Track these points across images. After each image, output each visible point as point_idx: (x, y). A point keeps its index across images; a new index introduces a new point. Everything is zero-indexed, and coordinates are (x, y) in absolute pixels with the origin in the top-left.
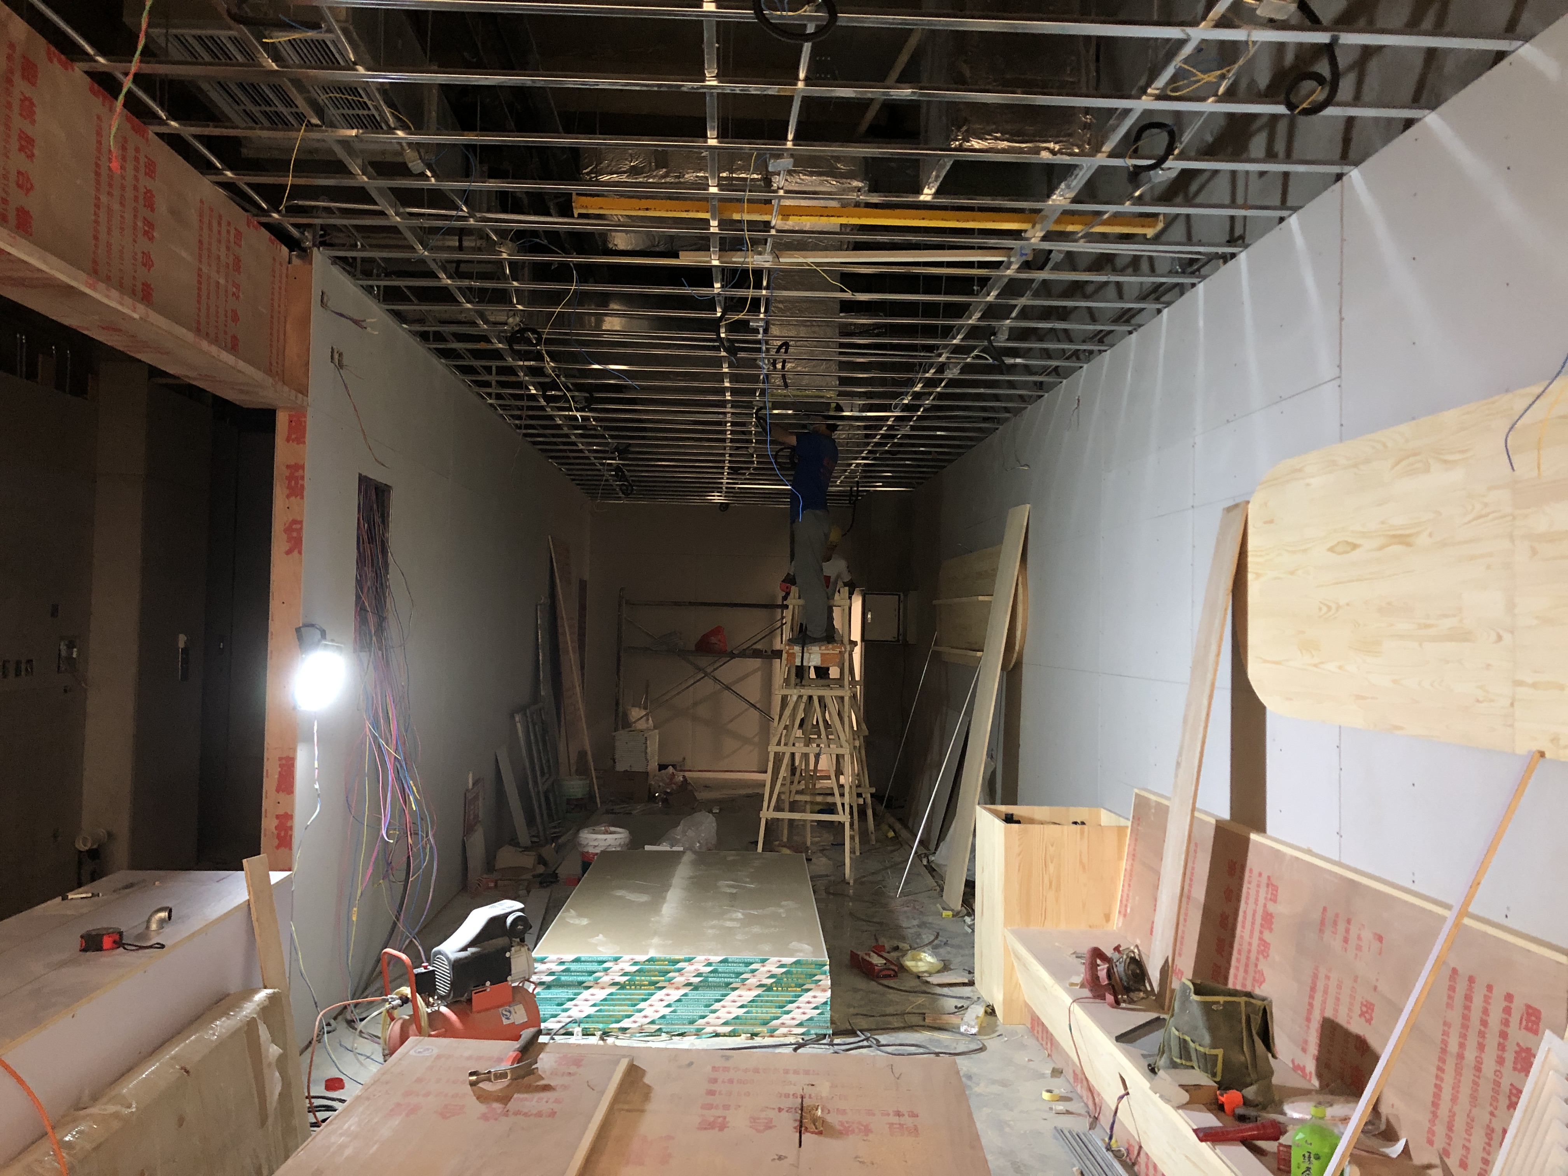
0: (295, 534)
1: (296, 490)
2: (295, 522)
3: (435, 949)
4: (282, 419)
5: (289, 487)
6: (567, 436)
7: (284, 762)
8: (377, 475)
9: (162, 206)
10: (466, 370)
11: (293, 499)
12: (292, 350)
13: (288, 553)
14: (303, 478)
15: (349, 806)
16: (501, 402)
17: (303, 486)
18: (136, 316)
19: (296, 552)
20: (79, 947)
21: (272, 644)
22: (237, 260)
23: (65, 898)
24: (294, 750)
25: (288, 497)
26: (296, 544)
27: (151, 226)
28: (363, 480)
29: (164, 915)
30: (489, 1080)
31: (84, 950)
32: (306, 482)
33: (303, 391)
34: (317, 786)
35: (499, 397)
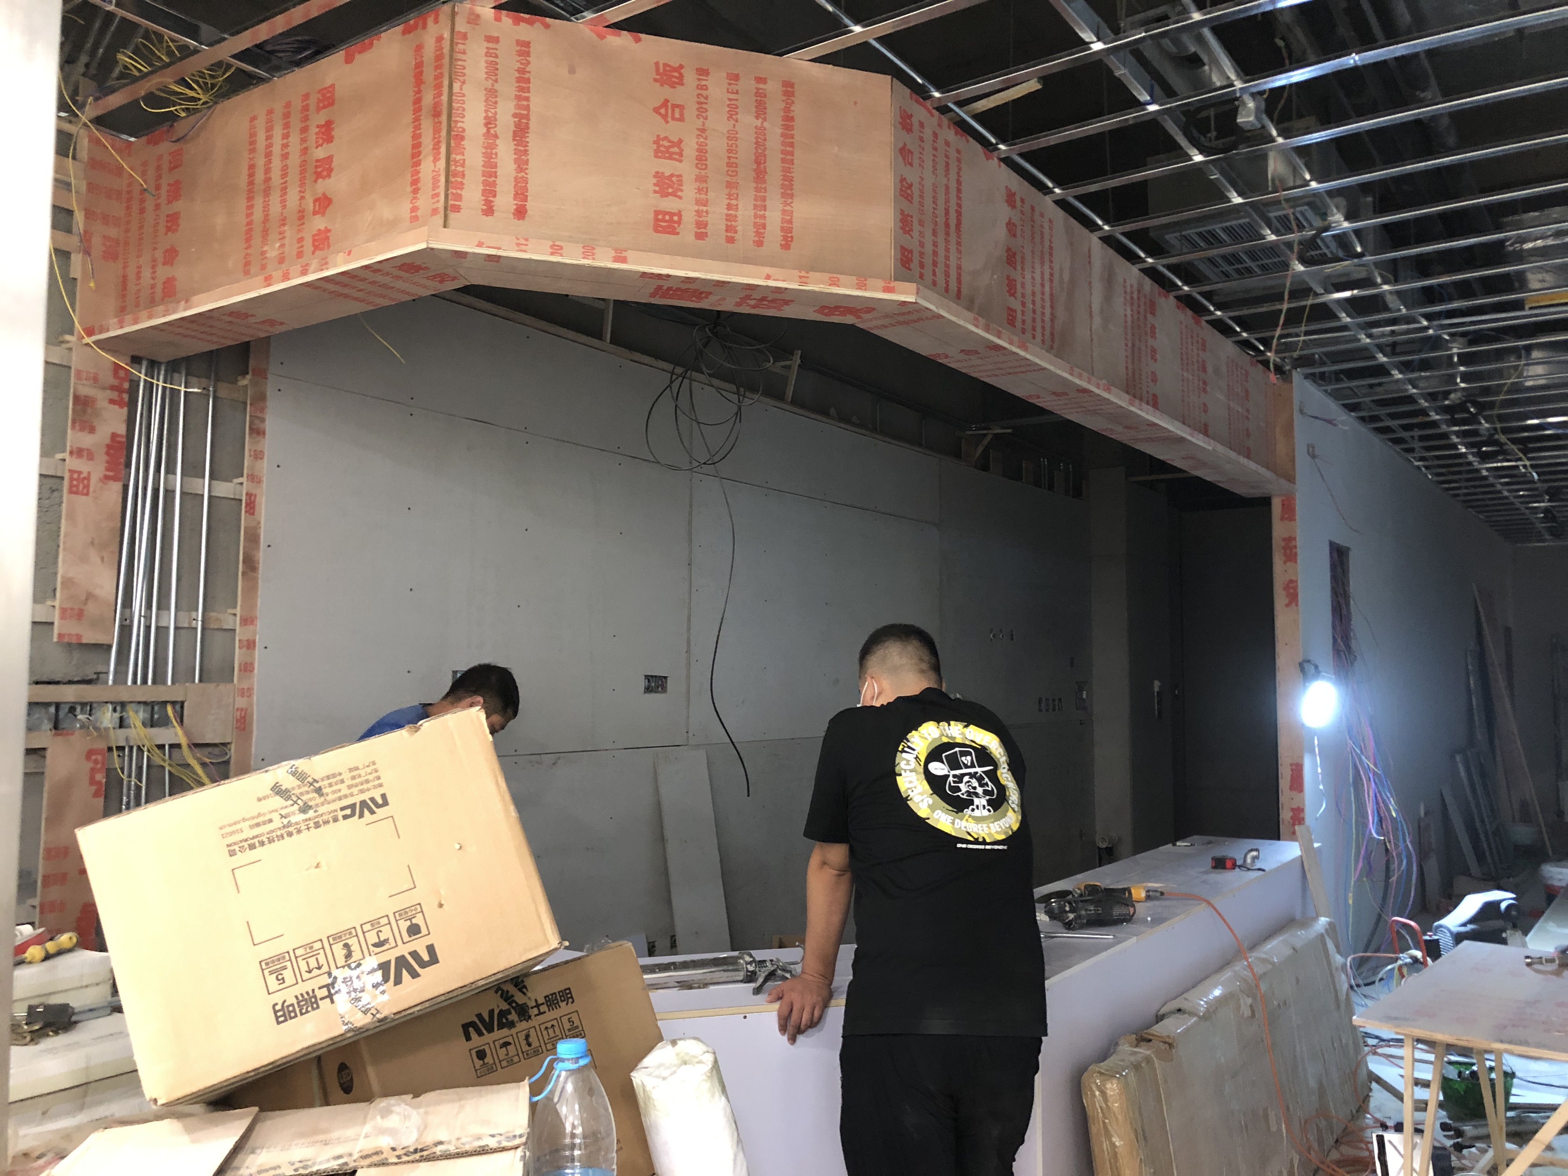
0: (1292, 591)
1: (1291, 556)
2: (1291, 581)
3: (1436, 924)
4: (1276, 505)
5: (1285, 555)
6: (1493, 485)
7: (1294, 767)
8: (1340, 541)
9: (1210, 369)
10: (1397, 441)
11: (1288, 564)
12: (1281, 448)
13: (1287, 605)
14: (1295, 547)
15: (1339, 811)
16: (1426, 463)
17: (1296, 554)
18: (1210, 448)
19: (1294, 604)
20: (1210, 866)
21: (1279, 676)
22: (1247, 391)
23: (1174, 845)
24: (1302, 758)
25: (1285, 563)
26: (1293, 598)
27: (1205, 383)
28: (1332, 545)
29: (1255, 853)
30: (1541, 963)
31: (1215, 867)
32: (1299, 551)
33: (1291, 479)
34: (1321, 787)
35: (1422, 459)
